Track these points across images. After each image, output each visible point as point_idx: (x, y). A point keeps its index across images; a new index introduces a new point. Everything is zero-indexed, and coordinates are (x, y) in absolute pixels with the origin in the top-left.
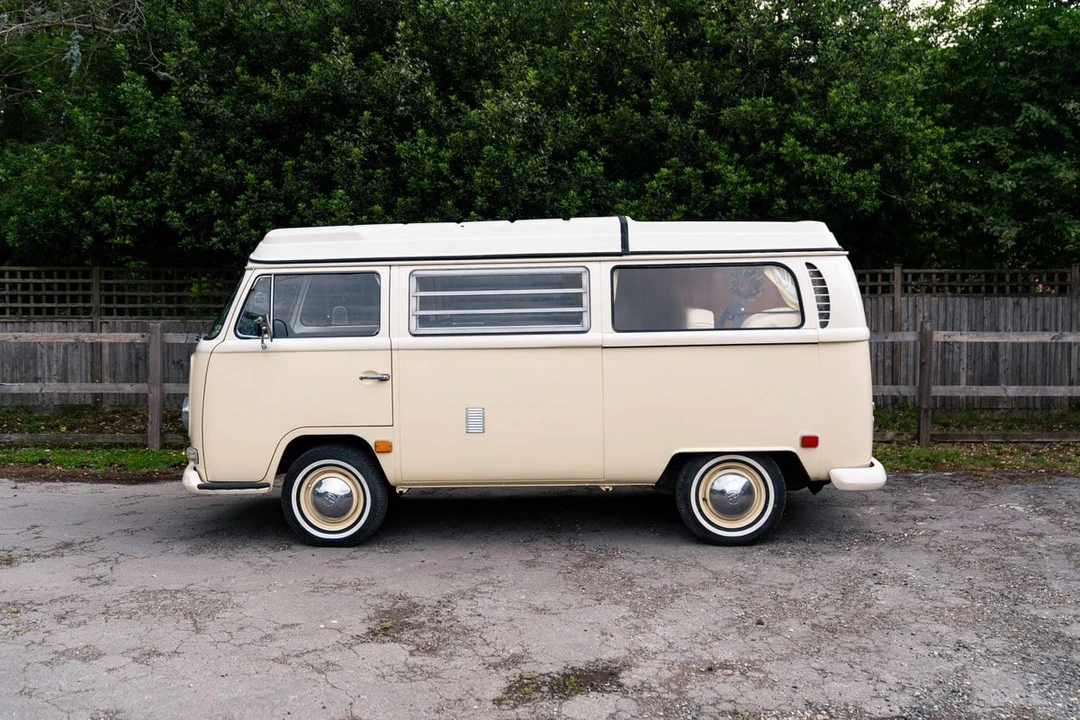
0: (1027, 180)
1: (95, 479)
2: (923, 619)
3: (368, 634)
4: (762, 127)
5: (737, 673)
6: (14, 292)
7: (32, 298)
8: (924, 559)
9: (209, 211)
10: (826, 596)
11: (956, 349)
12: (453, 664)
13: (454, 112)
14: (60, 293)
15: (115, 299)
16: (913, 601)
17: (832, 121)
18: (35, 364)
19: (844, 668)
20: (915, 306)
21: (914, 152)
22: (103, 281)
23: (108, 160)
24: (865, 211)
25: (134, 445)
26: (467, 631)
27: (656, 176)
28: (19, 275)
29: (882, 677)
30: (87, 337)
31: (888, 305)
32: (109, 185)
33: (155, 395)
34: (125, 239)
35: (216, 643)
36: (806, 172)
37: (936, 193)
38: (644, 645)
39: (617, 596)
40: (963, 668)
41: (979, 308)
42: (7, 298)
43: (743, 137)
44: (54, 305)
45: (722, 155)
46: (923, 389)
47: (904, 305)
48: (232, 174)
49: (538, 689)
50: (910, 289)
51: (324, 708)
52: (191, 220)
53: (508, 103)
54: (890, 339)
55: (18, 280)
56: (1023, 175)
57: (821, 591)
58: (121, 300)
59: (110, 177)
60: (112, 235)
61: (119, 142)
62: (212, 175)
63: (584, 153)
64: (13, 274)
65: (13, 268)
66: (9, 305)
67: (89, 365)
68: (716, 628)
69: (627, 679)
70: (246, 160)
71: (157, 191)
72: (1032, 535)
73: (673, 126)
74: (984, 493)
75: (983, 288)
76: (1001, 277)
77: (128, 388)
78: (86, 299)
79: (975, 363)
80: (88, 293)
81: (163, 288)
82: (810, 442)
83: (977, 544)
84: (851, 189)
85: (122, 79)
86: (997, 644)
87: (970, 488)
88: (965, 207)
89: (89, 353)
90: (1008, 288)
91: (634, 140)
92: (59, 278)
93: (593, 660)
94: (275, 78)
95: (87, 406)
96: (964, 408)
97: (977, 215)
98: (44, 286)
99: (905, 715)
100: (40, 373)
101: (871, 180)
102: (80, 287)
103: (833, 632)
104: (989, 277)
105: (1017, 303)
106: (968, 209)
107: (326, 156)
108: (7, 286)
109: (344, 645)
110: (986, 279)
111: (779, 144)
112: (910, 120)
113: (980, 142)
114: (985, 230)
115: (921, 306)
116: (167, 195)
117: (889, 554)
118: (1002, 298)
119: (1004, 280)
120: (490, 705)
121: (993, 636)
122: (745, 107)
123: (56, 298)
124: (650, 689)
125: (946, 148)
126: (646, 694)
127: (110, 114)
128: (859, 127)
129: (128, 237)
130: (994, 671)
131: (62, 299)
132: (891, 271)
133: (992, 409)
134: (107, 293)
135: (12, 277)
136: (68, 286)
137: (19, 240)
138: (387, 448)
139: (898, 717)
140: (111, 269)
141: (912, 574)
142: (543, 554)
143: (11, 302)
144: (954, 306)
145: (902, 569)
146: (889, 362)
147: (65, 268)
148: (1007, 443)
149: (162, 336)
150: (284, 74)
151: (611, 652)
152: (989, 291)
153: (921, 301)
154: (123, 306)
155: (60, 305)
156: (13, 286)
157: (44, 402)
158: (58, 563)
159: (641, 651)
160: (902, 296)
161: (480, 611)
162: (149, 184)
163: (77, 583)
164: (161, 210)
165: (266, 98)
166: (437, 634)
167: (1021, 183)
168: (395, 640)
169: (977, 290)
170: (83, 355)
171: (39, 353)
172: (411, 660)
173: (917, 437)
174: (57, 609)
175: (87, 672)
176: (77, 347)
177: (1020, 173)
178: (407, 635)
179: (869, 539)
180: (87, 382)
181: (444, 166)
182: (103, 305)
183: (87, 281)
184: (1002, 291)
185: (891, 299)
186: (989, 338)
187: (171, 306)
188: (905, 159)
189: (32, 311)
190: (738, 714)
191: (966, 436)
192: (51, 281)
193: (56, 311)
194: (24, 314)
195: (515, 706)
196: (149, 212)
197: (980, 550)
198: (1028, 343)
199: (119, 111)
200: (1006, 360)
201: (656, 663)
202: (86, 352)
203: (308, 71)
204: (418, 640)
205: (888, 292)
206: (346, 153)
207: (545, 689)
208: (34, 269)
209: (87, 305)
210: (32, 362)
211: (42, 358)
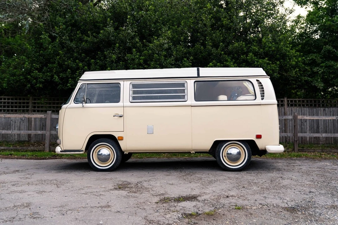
0: (326, 70)
1: (28, 159)
2: (298, 186)
3: (114, 189)
4: (241, 51)
5: (236, 197)
6: (5, 105)
7: (10, 106)
8: (298, 174)
9: (67, 77)
10: (266, 182)
11: (305, 124)
12: (142, 195)
13: (145, 46)
14: (19, 105)
15: (36, 107)
16: (294, 183)
17: (264, 49)
18: (10, 127)
19: (272, 197)
20: (292, 110)
21: (290, 59)
22: (33, 101)
23: (36, 61)
24: (275, 77)
25: (40, 151)
26: (146, 188)
27: (208, 65)
28: (7, 99)
29: (285, 198)
30: (27, 116)
31: (283, 110)
32: (36, 67)
33: (48, 134)
34: (40, 85)
35: (64, 190)
36: (256, 64)
37: (297, 72)
38: (205, 192)
39: (197, 182)
40: (312, 197)
41: (312, 111)
42: (2, 107)
43: (235, 55)
44: (17, 109)
45: (229, 60)
46: (295, 135)
47: (288, 110)
48: (75, 65)
49: (170, 200)
50: (290, 105)
51: (99, 203)
52: (61, 79)
53: (162, 41)
54: (284, 118)
55: (6, 101)
56: (325, 68)
57: (264, 181)
58: (38, 107)
59: (36, 65)
60: (36, 84)
61: (39, 55)
62: (68, 65)
63: (185, 59)
64: (5, 99)
65: (5, 97)
66: (3, 108)
67: (27, 128)
68: (229, 188)
69: (199, 198)
70: (79, 61)
71: (51, 71)
72: (333, 169)
73: (214, 50)
74: (316, 162)
75: (313, 105)
76: (319, 102)
77: (39, 132)
78: (28, 107)
79: (312, 129)
80: (28, 105)
81: (52, 103)
82: (259, 137)
83: (315, 171)
84: (270, 70)
85: (41, 34)
86: (323, 192)
87: (312, 161)
88: (306, 78)
89: (28, 124)
90: (321, 105)
91: (201, 56)
92: (19, 100)
93: (188, 194)
94: (89, 34)
95: (26, 141)
96: (309, 143)
97: (311, 81)
98: (14, 103)
99: (293, 207)
101: (276, 67)
102: (26, 103)
103: (268, 189)
104: (315, 101)
105: (324, 110)
106: (308, 79)
107: (104, 59)
108: (3, 103)
109: (106, 191)
110: (314, 102)
111: (247, 56)
112: (288, 49)
113: (311, 58)
114: (313, 85)
115: (293, 110)
116: (54, 72)
117: (285, 173)
118: (319, 108)
119: (320, 102)
120: (154, 203)
121: (322, 190)
122: (236, 44)
123: (18, 106)
124: (207, 201)
125: (300, 59)
126: (206, 202)
127: (38, 48)
128: (272, 51)
129: (41, 84)
130: (322, 197)
131: (20, 107)
132: (283, 99)
133: (317, 144)
134: (34, 105)
135: (4, 100)
136: (22, 103)
137: (7, 86)
138: (122, 139)
139: (291, 207)
140: (36, 98)
141: (294, 177)
142: (172, 173)
143: (4, 108)
144: (304, 111)
145: (290, 176)
146: (284, 128)
147: (21, 97)
148: (323, 152)
149: (51, 116)
150: (92, 34)
151: (194, 193)
152: (315, 106)
153: (293, 109)
154: (39, 109)
155: (19, 109)
156: (5, 103)
157: (12, 140)
158: (14, 175)
159: (204, 193)
160: (287, 107)
161: (151, 184)
162: (49, 68)
163: (20, 179)
164: (52, 76)
165: (86, 41)
166: (137, 189)
167: (324, 70)
168: (123, 190)
169: (311, 105)
170: (26, 124)
172: (128, 194)
173: (294, 150)
174: (13, 183)
175: (21, 195)
176: (24, 122)
177: (324, 67)
178: (127, 189)
179: (279, 170)
180: (26, 130)
181: (142, 61)
182: (33, 109)
183: (28, 101)
184: (319, 106)
185: (284, 108)
186: (316, 118)
187: (54, 109)
188: (287, 61)
189: (10, 110)
190: (237, 206)
191: (310, 150)
192: (17, 101)
193: (18, 111)
194: (7, 111)
195: (162, 204)
196: (49, 77)
197: (316, 172)
198: (328, 120)
199: (40, 46)
200: (322, 128)
201: (209, 195)
202: (27, 124)
203: (99, 33)
204: (130, 190)
205: (283, 106)
206: (111, 57)
207: (172, 200)
208: (12, 97)
209: (28, 109)
210: (9, 127)
211: (12, 125)
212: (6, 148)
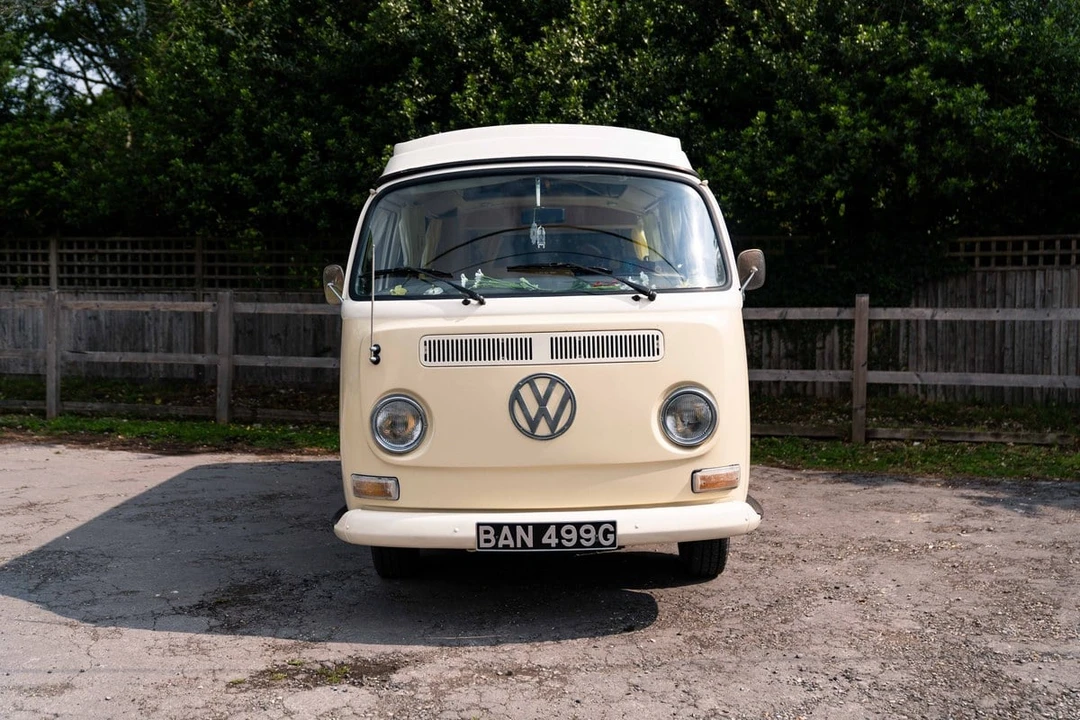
6: (125, 263)
7: (141, 269)
14: (166, 263)
15: (217, 270)
18: (143, 335)
22: (205, 252)
28: (129, 245)
33: (224, 365)
42: (119, 269)
44: (161, 276)
55: (128, 251)
58: (222, 271)
64: (124, 245)
65: (124, 238)
66: (120, 276)
67: (192, 338)
77: (199, 359)
78: (191, 270)
80: (191, 263)
89: (192, 326)
92: (166, 248)
95: (189, 379)
98: (151, 257)
100: (147, 345)
101: (1025, 118)
102: (185, 258)
108: (118, 257)
111: (907, 78)
123: (162, 268)
131: (168, 270)
134: (209, 264)
136: (173, 257)
137: (110, 208)
143: (122, 272)
147: (171, 238)
149: (232, 305)
154: (225, 277)
155: (166, 276)
156: (124, 257)
157: (150, 375)
170: (187, 327)
171: (146, 325)
176: (180, 319)
182: (206, 276)
183: (191, 251)
187: (271, 278)
189: (141, 282)
192: (158, 251)
193: (163, 282)
194: (134, 284)
203: (366, 19)
206: (399, 106)
208: (142, 239)
209: (192, 276)
210: (140, 334)
211: (149, 330)
212: (105, 406)
